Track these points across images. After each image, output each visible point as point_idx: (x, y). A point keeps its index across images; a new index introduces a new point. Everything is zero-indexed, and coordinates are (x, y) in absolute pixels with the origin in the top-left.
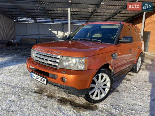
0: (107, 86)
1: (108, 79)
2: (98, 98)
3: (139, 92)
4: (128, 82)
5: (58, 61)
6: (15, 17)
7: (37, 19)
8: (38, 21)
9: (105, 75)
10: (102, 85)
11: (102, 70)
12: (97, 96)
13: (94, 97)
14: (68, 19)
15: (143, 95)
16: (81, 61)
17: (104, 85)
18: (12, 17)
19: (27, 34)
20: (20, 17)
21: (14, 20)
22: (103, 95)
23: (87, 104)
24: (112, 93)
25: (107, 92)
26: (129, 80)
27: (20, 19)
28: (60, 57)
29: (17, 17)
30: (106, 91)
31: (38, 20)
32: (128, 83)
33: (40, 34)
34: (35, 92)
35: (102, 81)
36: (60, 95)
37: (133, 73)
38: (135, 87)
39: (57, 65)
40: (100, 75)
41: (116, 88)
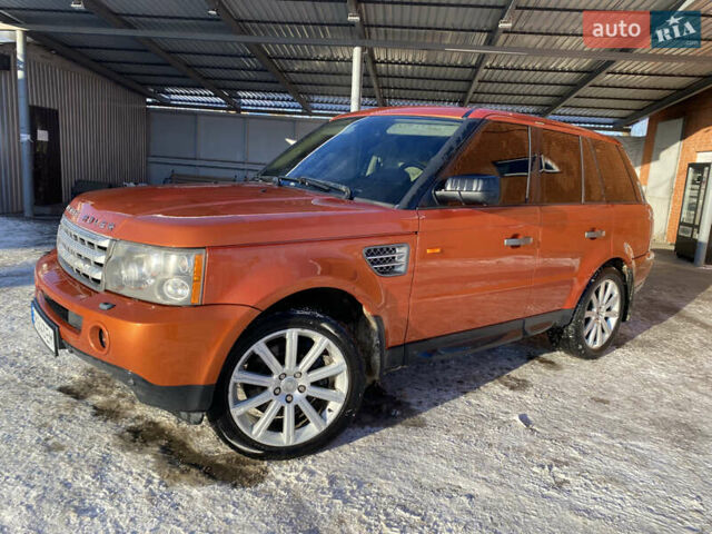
0: (334, 389)
2: (285, 439)
4: (508, 392)
6: (152, 85)
7: (240, 98)
8: (244, 105)
10: (305, 381)
11: (298, 312)
14: (350, 96)
15: (528, 454)
18: (139, 87)
19: (195, 159)
20: (172, 86)
21: (149, 100)
22: (313, 430)
23: (228, 460)
26: (520, 385)
27: (173, 97)
28: (110, 245)
29: (161, 87)
31: (244, 98)
33: (250, 160)
34: (62, 390)
35: (301, 366)
37: (569, 358)
39: (98, 275)
40: (288, 336)
41: (421, 413)
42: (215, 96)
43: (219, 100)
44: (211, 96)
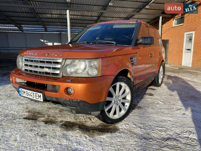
0: (126, 99)
1: (128, 90)
2: (117, 117)
3: (166, 107)
5: (59, 66)
8: (24, 29)
9: (123, 84)
10: (120, 98)
11: (119, 77)
12: (115, 113)
13: (111, 115)
15: (171, 109)
16: (92, 65)
17: (123, 99)
22: (123, 112)
23: (102, 126)
24: (134, 111)
25: (127, 108)
26: (151, 95)
28: (62, 61)
30: (126, 106)
32: (151, 98)
33: (28, 47)
34: (25, 118)
35: (120, 93)
36: (63, 119)
38: (160, 102)
39: (58, 72)
40: (117, 85)
41: (137, 105)
42: (16, 27)
43: (17, 28)
44: (14, 27)
